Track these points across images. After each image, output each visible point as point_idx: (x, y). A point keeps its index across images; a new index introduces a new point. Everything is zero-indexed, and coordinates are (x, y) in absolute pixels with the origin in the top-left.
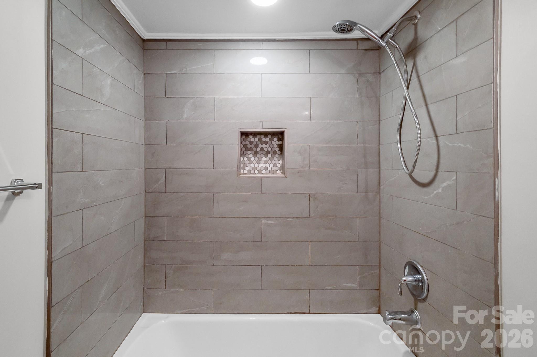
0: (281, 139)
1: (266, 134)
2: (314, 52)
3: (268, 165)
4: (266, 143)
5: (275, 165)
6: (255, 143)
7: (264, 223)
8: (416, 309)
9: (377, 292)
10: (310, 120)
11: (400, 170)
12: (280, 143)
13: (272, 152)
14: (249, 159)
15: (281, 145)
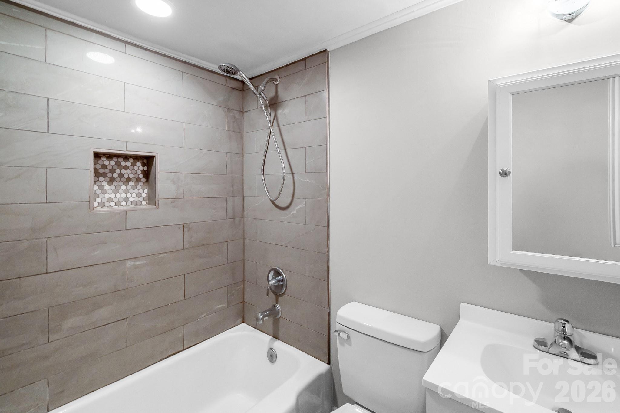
0: (147, 164)
1: (126, 157)
2: (187, 76)
3: (129, 195)
4: (126, 168)
5: (139, 195)
6: (110, 167)
7: (129, 266)
8: (277, 303)
9: (241, 305)
10: (183, 147)
11: (263, 198)
12: (145, 168)
13: (135, 180)
14: (101, 187)
15: (146, 171)
